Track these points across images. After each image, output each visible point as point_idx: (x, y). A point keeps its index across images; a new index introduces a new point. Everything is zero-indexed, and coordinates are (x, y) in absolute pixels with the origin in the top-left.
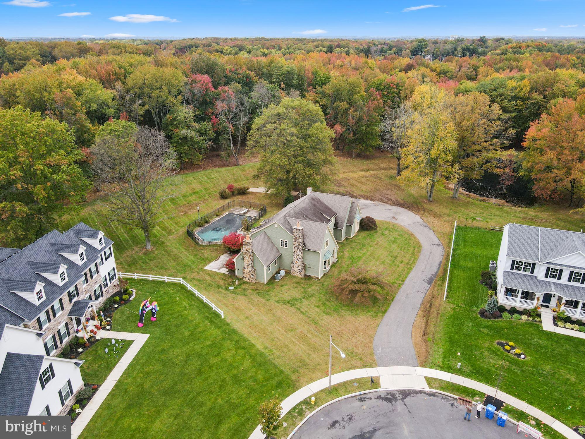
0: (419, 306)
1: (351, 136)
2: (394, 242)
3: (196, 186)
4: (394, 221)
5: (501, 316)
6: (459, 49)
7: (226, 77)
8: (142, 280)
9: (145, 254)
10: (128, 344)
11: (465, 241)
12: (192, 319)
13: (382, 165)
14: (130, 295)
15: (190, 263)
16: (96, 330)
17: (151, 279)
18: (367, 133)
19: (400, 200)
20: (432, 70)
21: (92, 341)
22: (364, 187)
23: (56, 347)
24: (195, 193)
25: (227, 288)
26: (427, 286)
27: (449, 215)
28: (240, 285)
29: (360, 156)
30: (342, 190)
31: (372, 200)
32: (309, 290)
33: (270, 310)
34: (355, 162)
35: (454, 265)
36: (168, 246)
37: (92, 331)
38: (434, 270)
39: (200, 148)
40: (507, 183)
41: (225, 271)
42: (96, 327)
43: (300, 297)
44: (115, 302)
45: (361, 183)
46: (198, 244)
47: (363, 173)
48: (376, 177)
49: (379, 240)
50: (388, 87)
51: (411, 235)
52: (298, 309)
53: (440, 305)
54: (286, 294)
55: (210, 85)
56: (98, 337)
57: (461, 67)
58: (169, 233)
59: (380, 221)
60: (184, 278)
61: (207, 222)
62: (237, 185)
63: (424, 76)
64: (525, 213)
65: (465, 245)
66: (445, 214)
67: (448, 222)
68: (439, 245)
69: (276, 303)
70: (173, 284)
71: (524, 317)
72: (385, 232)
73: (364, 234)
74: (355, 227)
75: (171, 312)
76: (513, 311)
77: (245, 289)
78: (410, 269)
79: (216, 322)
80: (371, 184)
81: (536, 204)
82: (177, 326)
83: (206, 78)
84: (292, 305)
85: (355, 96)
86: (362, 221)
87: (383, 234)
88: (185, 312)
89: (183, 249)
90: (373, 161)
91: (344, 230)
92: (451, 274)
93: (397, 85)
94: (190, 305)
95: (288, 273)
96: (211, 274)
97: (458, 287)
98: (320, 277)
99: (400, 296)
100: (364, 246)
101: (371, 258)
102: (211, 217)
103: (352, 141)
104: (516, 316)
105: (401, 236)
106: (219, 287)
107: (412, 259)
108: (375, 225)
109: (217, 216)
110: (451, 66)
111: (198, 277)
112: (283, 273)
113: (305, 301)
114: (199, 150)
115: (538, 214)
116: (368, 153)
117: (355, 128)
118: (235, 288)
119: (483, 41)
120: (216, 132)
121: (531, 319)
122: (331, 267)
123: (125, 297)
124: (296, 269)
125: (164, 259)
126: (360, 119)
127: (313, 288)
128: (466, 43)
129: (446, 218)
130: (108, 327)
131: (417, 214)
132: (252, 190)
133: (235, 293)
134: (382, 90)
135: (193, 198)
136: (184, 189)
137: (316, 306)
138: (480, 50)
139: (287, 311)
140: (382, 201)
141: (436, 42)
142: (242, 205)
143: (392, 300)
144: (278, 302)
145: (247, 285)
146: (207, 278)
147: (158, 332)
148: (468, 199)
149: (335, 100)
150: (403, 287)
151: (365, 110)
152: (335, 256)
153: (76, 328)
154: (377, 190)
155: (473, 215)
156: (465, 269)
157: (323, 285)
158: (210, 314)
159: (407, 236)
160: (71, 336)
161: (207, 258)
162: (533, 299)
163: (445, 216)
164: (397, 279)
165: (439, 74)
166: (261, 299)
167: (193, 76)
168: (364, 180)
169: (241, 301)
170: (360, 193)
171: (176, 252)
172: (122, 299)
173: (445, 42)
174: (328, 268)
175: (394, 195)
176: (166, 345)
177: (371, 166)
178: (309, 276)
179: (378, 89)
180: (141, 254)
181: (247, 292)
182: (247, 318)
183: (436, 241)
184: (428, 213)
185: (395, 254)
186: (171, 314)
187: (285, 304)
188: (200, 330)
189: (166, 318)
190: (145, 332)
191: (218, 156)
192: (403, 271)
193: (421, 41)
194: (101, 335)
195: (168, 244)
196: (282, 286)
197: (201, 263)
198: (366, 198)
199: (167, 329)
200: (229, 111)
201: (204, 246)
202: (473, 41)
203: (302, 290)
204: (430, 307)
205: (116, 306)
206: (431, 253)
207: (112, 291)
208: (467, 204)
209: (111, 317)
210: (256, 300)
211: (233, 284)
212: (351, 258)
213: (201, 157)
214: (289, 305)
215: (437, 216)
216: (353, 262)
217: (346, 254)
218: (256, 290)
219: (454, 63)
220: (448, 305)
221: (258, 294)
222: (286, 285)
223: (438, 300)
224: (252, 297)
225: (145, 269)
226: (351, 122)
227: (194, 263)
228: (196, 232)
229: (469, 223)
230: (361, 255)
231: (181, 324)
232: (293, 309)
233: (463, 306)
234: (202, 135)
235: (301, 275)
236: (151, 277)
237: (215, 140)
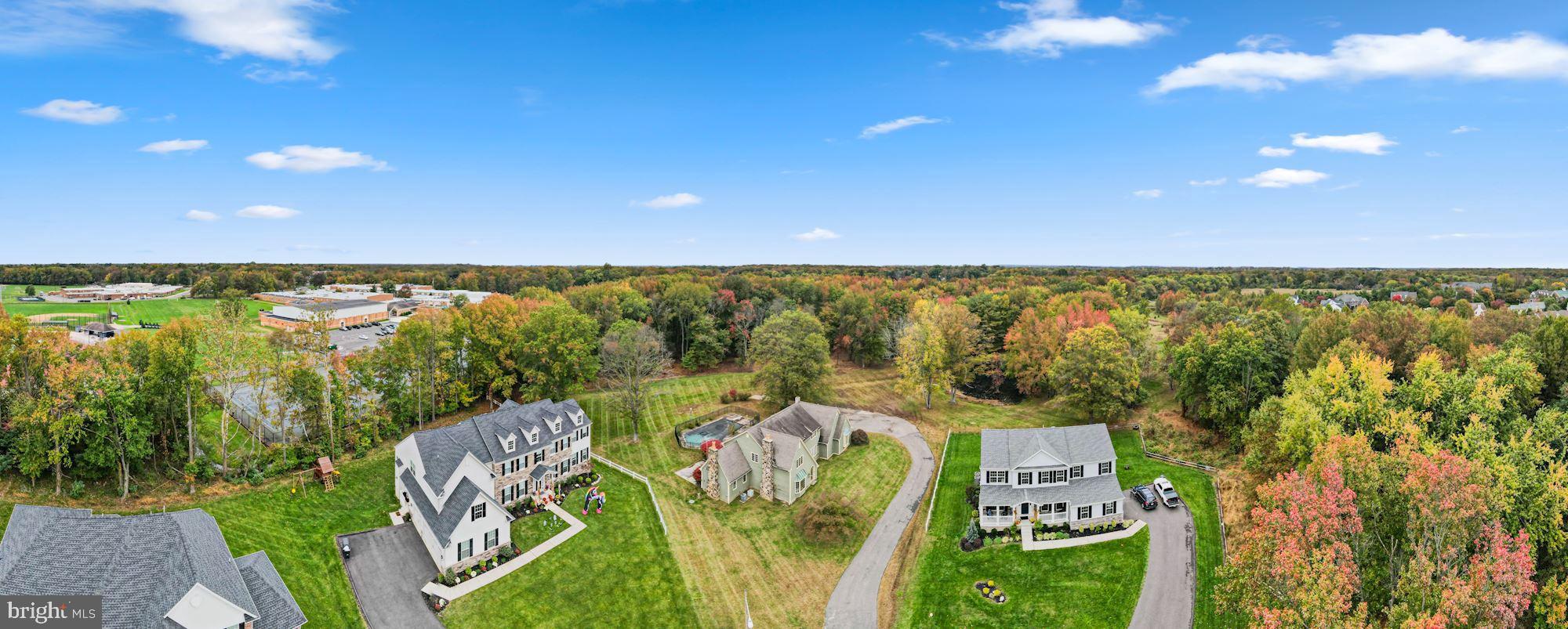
0: (896, 542)
1: (859, 347)
2: (885, 458)
3: (704, 389)
4: (890, 434)
5: (982, 544)
6: (966, 272)
7: (751, 293)
8: (614, 469)
9: (630, 445)
10: (565, 526)
11: (957, 450)
12: (634, 525)
13: (889, 375)
14: (594, 480)
15: (664, 464)
16: (548, 500)
17: (622, 471)
18: (874, 344)
19: (900, 410)
20: (940, 289)
21: (540, 509)
22: (867, 398)
23: (512, 499)
24: (700, 395)
25: (687, 501)
26: (909, 514)
27: (945, 422)
28: (702, 500)
29: (870, 366)
30: (844, 400)
31: (872, 411)
32: (774, 518)
33: (721, 539)
34: (864, 372)
35: (942, 483)
36: (653, 442)
37: (544, 499)
38: (921, 491)
39: (717, 353)
40: (998, 383)
41: (692, 480)
42: (550, 497)
43: (760, 527)
44: (578, 482)
45: (865, 393)
46: (680, 445)
47: (869, 383)
48: (881, 387)
49: (869, 456)
50: (894, 302)
51: (903, 448)
52: (753, 543)
53: (920, 539)
54: (746, 521)
55: (733, 298)
56: (546, 508)
57: (963, 286)
58: (660, 430)
59: (873, 435)
60: (652, 479)
61: (698, 425)
62: (740, 391)
63: (933, 293)
64: (1013, 410)
65: (956, 456)
66: (941, 421)
67: (943, 430)
68: (930, 459)
69: (731, 532)
70: (639, 482)
71: (1005, 539)
72: (878, 447)
73: (854, 450)
74: (844, 442)
75: (618, 510)
76: (995, 534)
77: (704, 507)
78: (895, 492)
79: (657, 537)
80: (874, 394)
81: (1024, 400)
82: (616, 528)
83: (731, 293)
84: (749, 536)
85: (864, 310)
86: (853, 435)
87: (874, 449)
88: (632, 516)
89: (664, 448)
90: (881, 371)
91: (829, 445)
92: (938, 495)
93: (902, 300)
94: (641, 510)
95: (757, 494)
96: (679, 481)
97: (943, 511)
98: (790, 502)
99: (878, 530)
100: (851, 464)
101: (855, 480)
102: (703, 421)
103: (861, 351)
104: (997, 539)
105: (893, 450)
106: (680, 497)
107: (900, 479)
108: (866, 438)
109: (711, 420)
110: (955, 285)
111: (665, 481)
112: (751, 493)
113: (765, 534)
114: (717, 354)
115: (1025, 409)
116: (876, 362)
117: (862, 339)
118: (696, 502)
119: (984, 267)
120: (733, 339)
121: (1011, 539)
122: (807, 491)
123: (588, 480)
124: (765, 490)
125: (643, 454)
126: (868, 331)
127: (779, 516)
128: (971, 269)
129: (942, 426)
130: (559, 502)
131: (914, 424)
132: (753, 397)
133: (693, 509)
134: (890, 305)
135: (696, 400)
136: (692, 390)
137: (774, 542)
138: (982, 273)
139: (738, 543)
140: (882, 412)
141: (949, 268)
142: (738, 411)
143: (867, 536)
144: (733, 529)
145: (709, 502)
146: (673, 484)
147: (596, 526)
148: (965, 403)
149: (846, 313)
150: (883, 517)
151: (872, 322)
152: (815, 476)
153: (534, 490)
154: (879, 400)
155: (968, 419)
156: (953, 485)
157: (792, 513)
158: (655, 526)
159: (899, 450)
160: (528, 496)
161: (682, 463)
162: (1011, 514)
163: (942, 424)
164: (878, 506)
165: (946, 291)
166: (717, 523)
167: (720, 290)
168: (868, 390)
169: (694, 520)
170: (862, 404)
171: (657, 449)
172: (584, 481)
173: (956, 267)
174: (801, 492)
175: (895, 404)
176: (595, 544)
177: (879, 376)
178: (779, 501)
179: (885, 304)
180: (626, 444)
181: (708, 510)
182: (691, 542)
183: (929, 454)
184: (925, 422)
185: (882, 473)
186: (617, 513)
187: (741, 533)
188: (636, 540)
189: (610, 515)
190: (585, 521)
191: (733, 362)
192: (887, 494)
193: (936, 267)
194: (551, 507)
195: (654, 440)
196: (745, 509)
197: (674, 466)
198: (865, 408)
199: (605, 528)
200: (746, 321)
201: (685, 449)
202: (977, 267)
203: (766, 518)
204: (909, 544)
205: (577, 485)
206: (920, 469)
207: (581, 471)
208: (963, 409)
209: (566, 494)
210: (711, 522)
211: (694, 497)
212: (833, 479)
213: (717, 361)
214: (745, 536)
215: (933, 424)
216: (833, 485)
217: (829, 474)
218: (717, 509)
219: (957, 283)
220: (927, 539)
221: (717, 515)
222: (751, 509)
223: (920, 532)
224: (709, 517)
225: (622, 460)
226: (859, 333)
227: (668, 464)
228: (684, 432)
229: (963, 429)
230: (844, 475)
231: (620, 528)
232: (747, 543)
233: (945, 537)
234: (720, 341)
235: (769, 499)
236: (622, 469)
237: (732, 347)
